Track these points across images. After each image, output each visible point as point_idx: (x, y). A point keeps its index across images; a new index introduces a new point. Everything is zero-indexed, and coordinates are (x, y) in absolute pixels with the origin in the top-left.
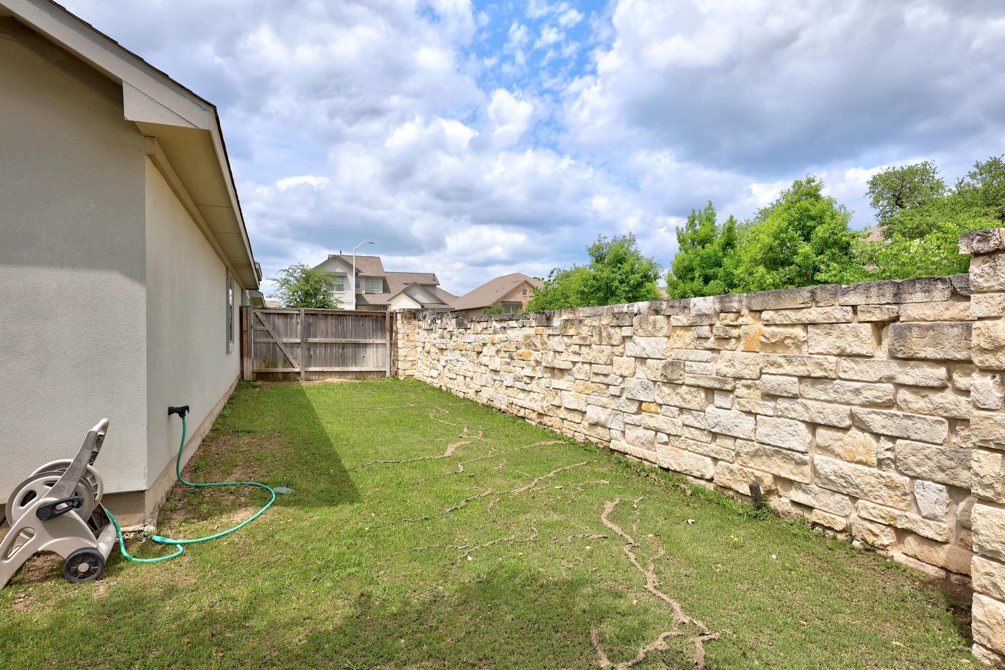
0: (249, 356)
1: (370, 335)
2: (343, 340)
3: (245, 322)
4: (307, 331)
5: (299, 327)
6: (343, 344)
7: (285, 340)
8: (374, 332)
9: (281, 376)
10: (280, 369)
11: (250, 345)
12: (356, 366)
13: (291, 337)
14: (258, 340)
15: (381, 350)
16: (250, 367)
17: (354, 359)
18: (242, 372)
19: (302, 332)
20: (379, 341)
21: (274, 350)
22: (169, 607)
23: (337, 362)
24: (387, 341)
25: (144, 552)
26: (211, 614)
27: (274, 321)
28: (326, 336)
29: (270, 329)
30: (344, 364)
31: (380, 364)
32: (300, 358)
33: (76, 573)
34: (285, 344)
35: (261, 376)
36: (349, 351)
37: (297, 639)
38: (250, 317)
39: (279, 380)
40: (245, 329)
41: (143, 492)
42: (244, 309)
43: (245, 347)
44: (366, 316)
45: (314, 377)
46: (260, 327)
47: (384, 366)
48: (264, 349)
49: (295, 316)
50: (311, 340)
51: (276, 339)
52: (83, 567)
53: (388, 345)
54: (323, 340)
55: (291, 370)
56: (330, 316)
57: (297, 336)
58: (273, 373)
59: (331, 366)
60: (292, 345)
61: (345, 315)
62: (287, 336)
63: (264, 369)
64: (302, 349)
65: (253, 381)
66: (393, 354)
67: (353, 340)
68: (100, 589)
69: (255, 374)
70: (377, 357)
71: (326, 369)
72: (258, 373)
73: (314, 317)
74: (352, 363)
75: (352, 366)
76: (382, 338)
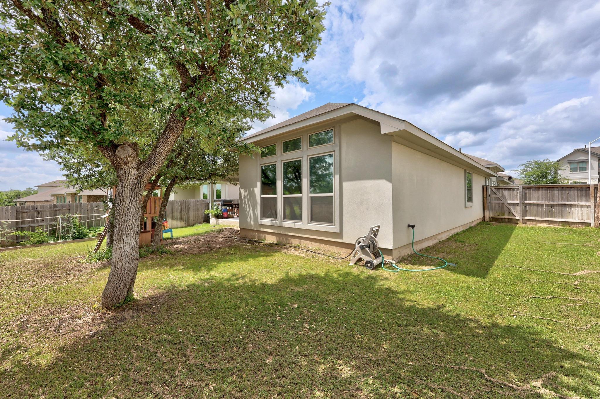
0: (488, 209)
1: (575, 200)
2: (552, 203)
3: (485, 193)
4: (524, 197)
5: (518, 195)
6: (552, 205)
7: (509, 202)
8: (579, 197)
9: (507, 220)
10: (506, 217)
11: (488, 204)
12: (562, 217)
13: (513, 200)
14: (493, 202)
15: (585, 210)
16: (489, 214)
17: (560, 213)
18: (484, 217)
19: (520, 198)
20: (583, 203)
21: (503, 207)
22: (382, 282)
23: (547, 215)
24: (592, 203)
25: (388, 268)
26: (390, 288)
27: (502, 192)
28: (538, 200)
29: (500, 196)
30: (552, 216)
31: (585, 217)
32: (519, 211)
33: (367, 266)
34: (510, 204)
35: (494, 219)
36: (556, 210)
37: (407, 304)
38: (488, 192)
39: (505, 222)
40: (485, 196)
41: (392, 250)
42: (485, 187)
43: (486, 205)
44: (571, 188)
45: (529, 223)
46: (494, 195)
47: (588, 219)
48: (497, 207)
49: (516, 189)
50: (526, 202)
51: (504, 201)
52: (369, 265)
53: (592, 206)
54: (536, 202)
55: (513, 217)
56: (541, 189)
57: (517, 200)
58: (502, 218)
59: (541, 217)
60: (514, 205)
61: (553, 188)
62: (510, 200)
63: (496, 216)
64: (520, 207)
65: (490, 221)
66: (596, 212)
67: (560, 202)
68: (371, 272)
69: (491, 219)
70: (582, 214)
71: (538, 219)
72: (493, 218)
73: (529, 189)
74: (559, 216)
75: (559, 218)
76: (587, 201)
